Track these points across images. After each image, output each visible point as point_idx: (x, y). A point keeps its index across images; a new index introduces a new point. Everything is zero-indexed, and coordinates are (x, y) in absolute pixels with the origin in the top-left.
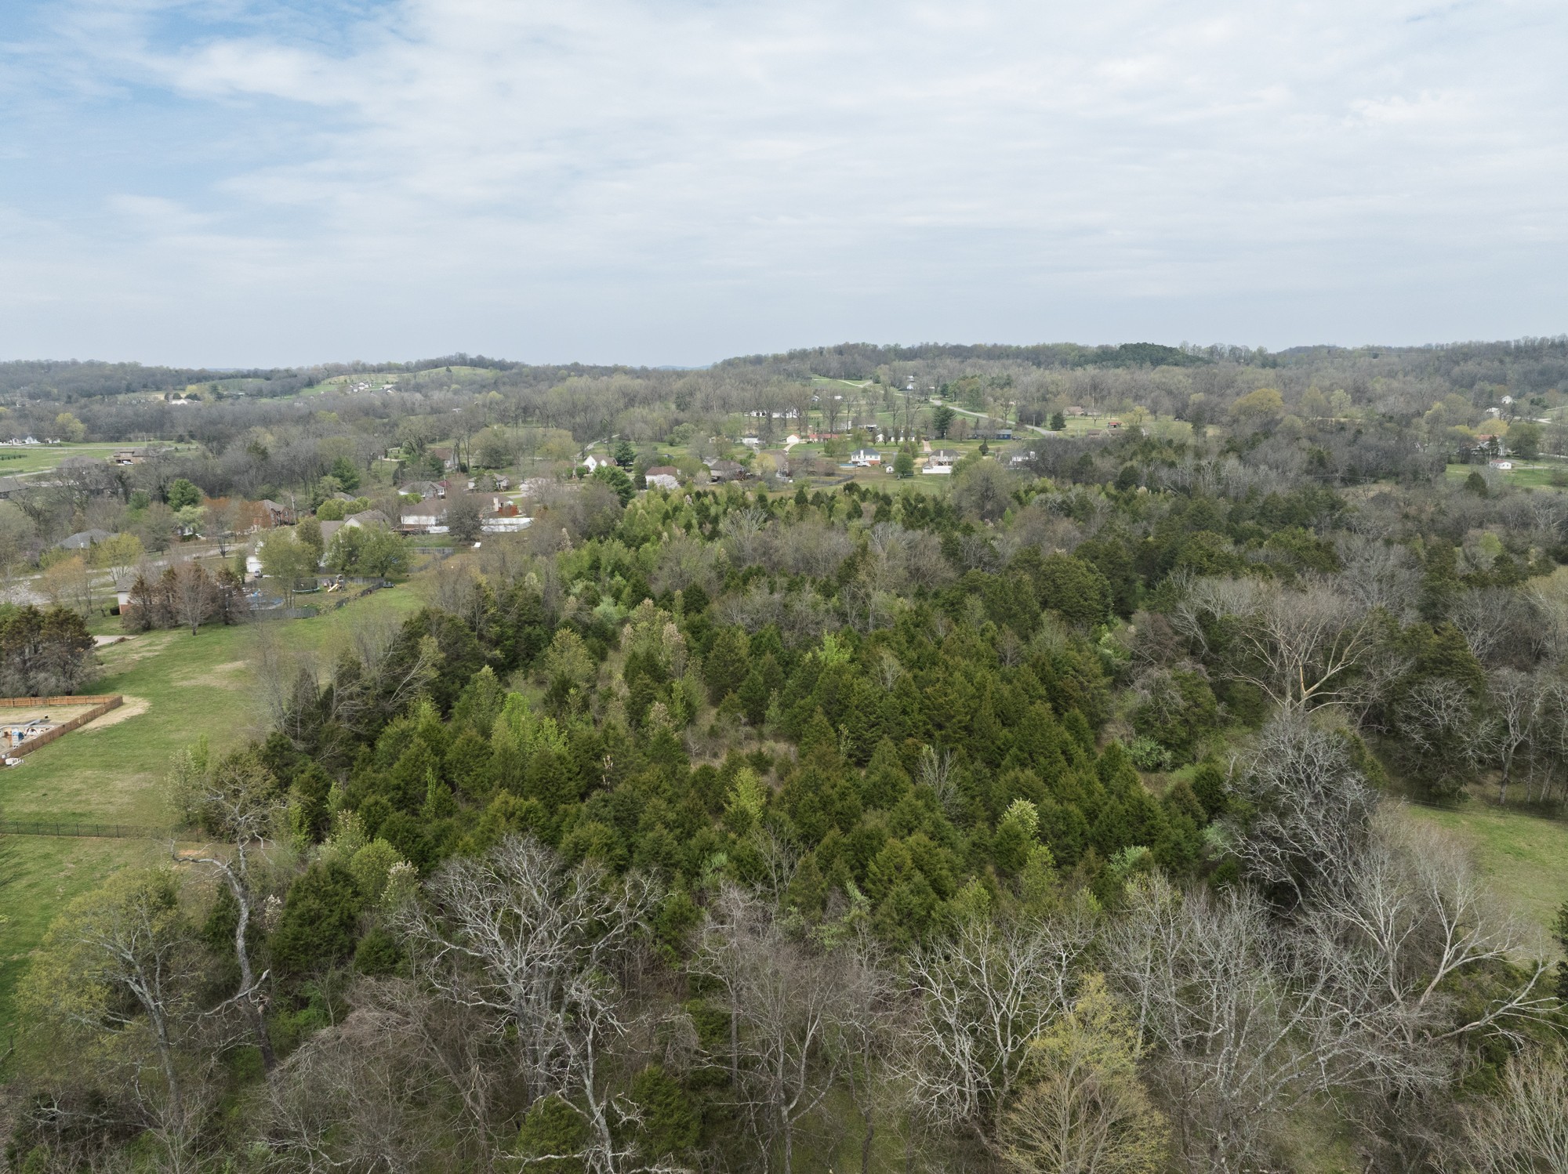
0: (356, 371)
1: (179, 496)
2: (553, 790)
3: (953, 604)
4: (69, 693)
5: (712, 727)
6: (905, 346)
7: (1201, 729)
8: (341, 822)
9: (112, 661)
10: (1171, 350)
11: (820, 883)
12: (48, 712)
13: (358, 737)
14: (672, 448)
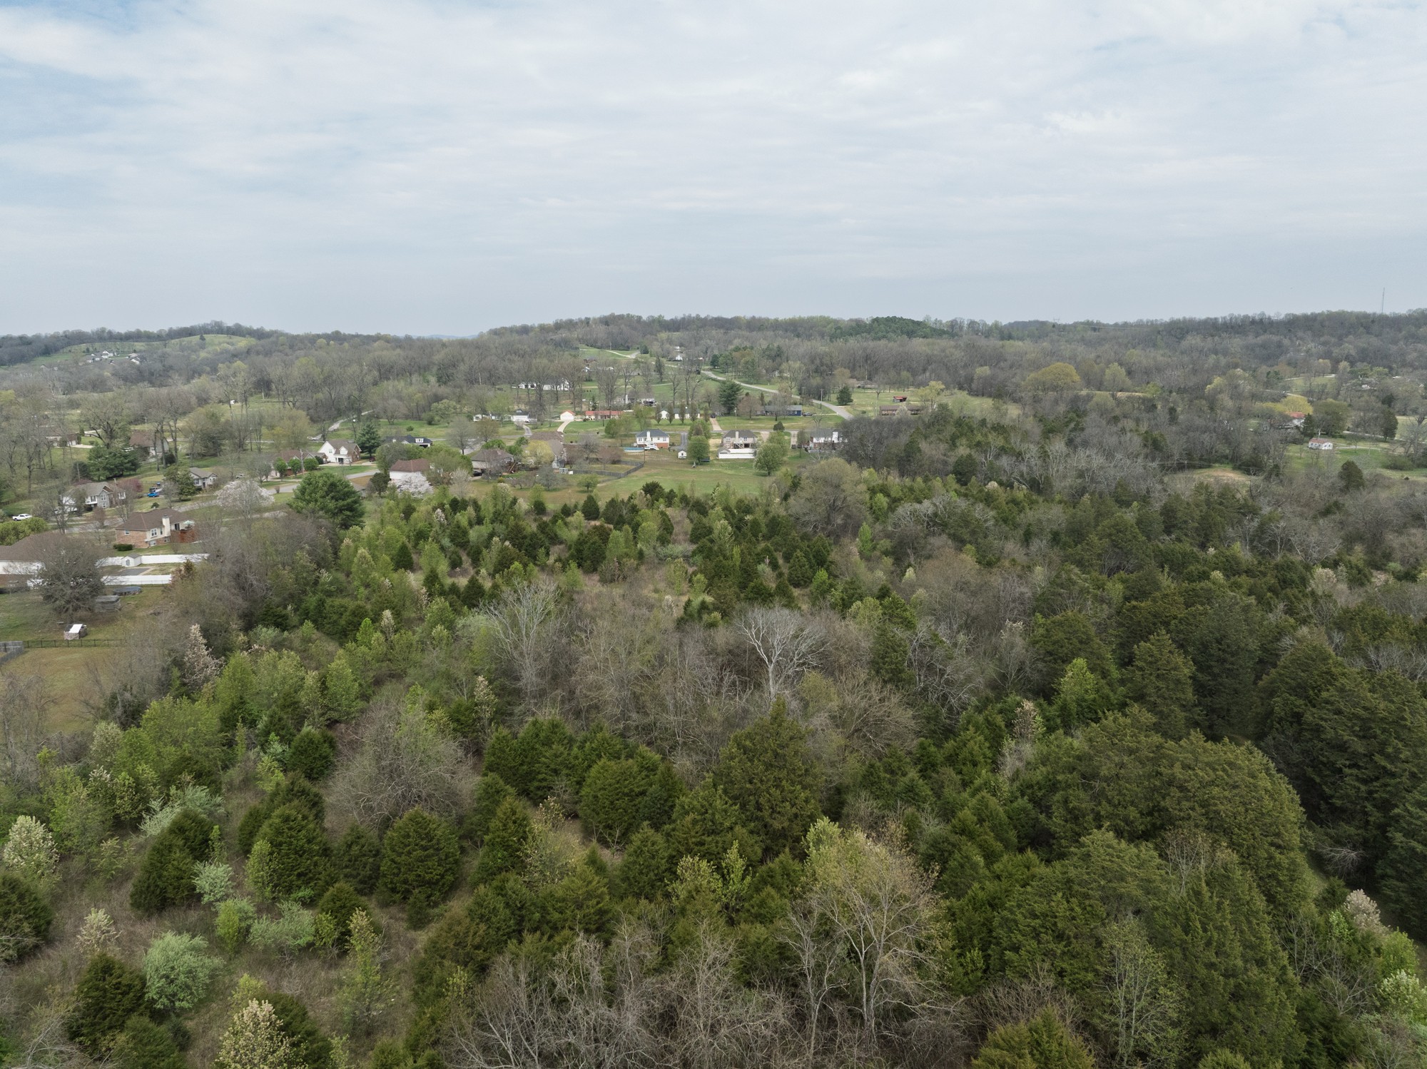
0: (101, 339)
10: (918, 323)
14: (430, 428)
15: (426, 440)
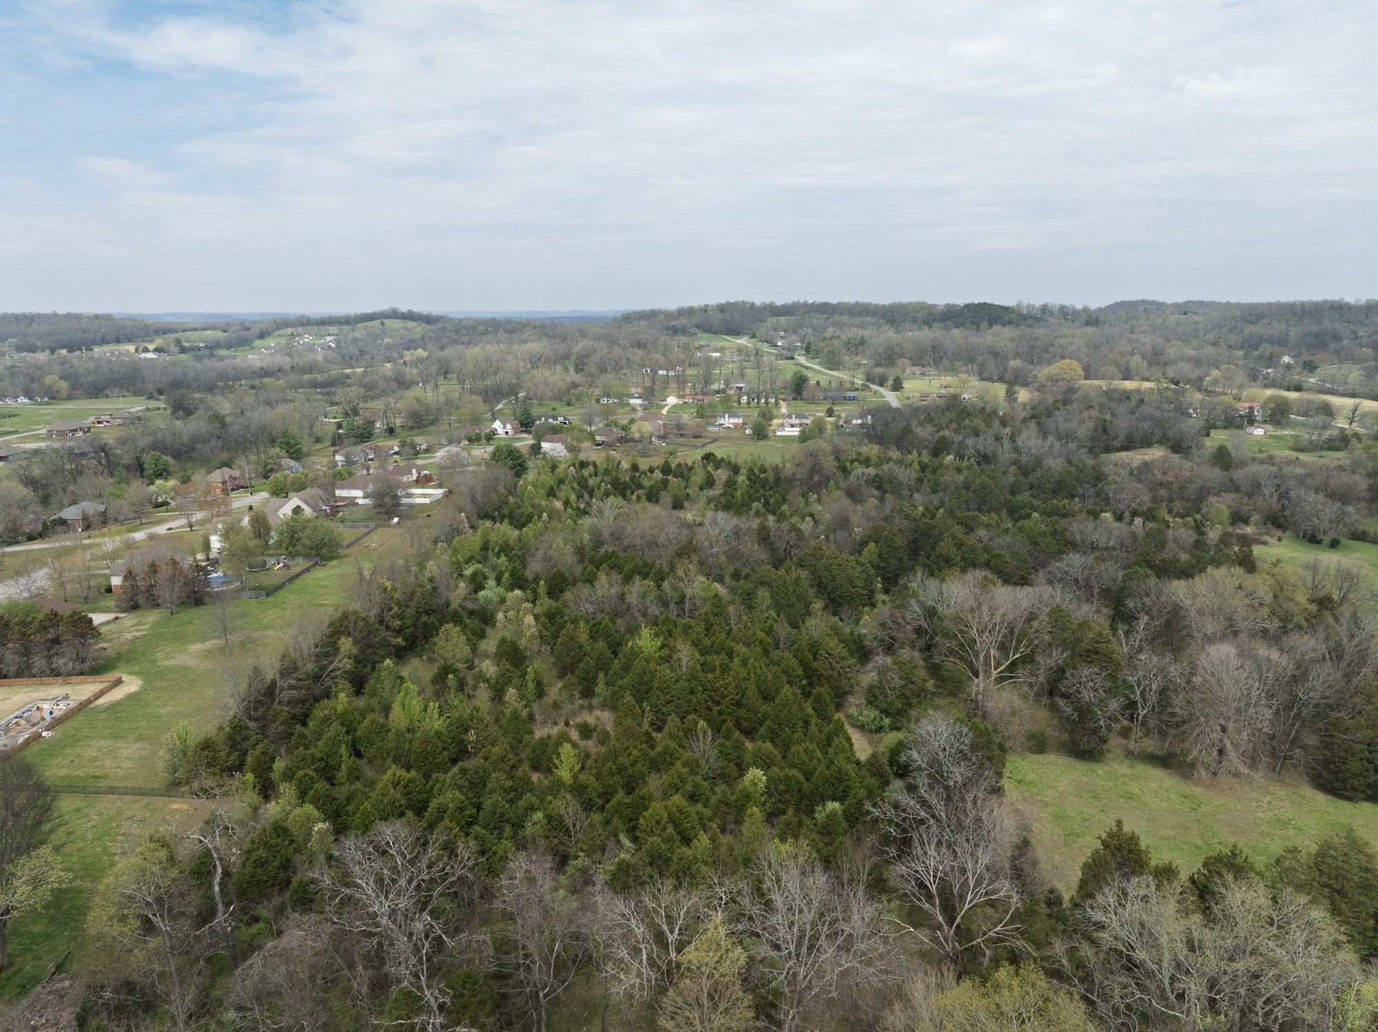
0: (302, 324)
1: (153, 466)
2: (431, 759)
3: (749, 594)
4: (82, 674)
5: (555, 701)
6: (779, 303)
7: (914, 700)
8: (282, 791)
9: (110, 640)
10: (1007, 309)
11: (600, 836)
12: (66, 690)
13: (294, 717)
14: (569, 408)
15: (565, 419)
